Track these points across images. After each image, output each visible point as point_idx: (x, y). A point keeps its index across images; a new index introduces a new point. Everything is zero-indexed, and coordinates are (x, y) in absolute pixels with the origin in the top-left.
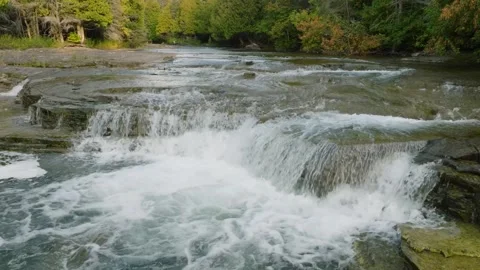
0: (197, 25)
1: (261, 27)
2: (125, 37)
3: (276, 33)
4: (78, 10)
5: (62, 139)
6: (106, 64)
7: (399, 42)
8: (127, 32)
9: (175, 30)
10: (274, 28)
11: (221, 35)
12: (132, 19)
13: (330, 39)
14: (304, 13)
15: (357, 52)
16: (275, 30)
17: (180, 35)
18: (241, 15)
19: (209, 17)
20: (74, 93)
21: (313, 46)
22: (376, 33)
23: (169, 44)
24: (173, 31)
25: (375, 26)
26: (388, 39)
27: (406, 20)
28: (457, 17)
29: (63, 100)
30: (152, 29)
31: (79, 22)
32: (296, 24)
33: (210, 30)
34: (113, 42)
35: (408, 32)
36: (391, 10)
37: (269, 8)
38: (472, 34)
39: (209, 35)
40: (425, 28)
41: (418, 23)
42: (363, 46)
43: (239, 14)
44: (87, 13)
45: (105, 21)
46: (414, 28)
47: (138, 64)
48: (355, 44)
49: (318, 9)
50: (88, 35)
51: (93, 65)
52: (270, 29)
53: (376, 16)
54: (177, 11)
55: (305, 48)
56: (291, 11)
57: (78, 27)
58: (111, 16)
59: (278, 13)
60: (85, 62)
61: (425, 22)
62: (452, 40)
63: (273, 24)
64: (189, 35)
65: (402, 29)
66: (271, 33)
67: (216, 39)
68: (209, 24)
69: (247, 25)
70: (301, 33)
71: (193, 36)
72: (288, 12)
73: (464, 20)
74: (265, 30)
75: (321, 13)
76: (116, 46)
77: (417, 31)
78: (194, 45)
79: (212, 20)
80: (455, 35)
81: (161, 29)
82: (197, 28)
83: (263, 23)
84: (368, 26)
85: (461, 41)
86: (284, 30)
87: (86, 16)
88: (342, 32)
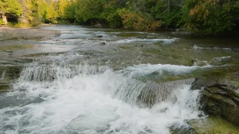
0: (68, 14)
1: (102, 15)
2: (30, 21)
3: (110, 19)
4: (2, 7)
5: (6, 84)
6: (23, 38)
7: (169, 24)
8: (31, 18)
9: (56, 16)
10: (108, 16)
11: (81, 19)
12: (33, 11)
13: (137, 22)
14: (124, 9)
15: (150, 29)
16: (110, 17)
17: (59, 19)
18: (92, 10)
19: (74, 10)
20: (10, 57)
21: (129, 26)
22: (158, 19)
23: (53, 24)
24: (55, 17)
25: (158, 16)
26: (164, 22)
27: (172, 13)
28: (196, 15)
29: (4, 62)
30: (44, 16)
31: (4, 13)
32: (120, 15)
33: (75, 17)
34: (24, 24)
35: (173, 19)
36: (165, 8)
37: (106, 6)
38: (203, 22)
39: (74, 19)
40: (181, 18)
41: (177, 15)
42: (153, 26)
43: (90, 9)
44: (8, 9)
45: (19, 13)
46: (176, 17)
47: (41, 38)
48: (149, 25)
49: (130, 7)
50: (9, 20)
51: (16, 39)
52: (107, 17)
53: (158, 12)
54: (57, 7)
55: (125, 27)
56: (117, 8)
57: (3, 16)
58: (22, 10)
59: (110, 9)
60: (11, 37)
61: (181, 15)
62: (194, 25)
63: (108, 15)
64: (64, 19)
65: (170, 18)
66: (108, 19)
67: (79, 21)
68: (74, 13)
69: (95, 14)
70: (123, 20)
71: (66, 19)
72: (115, 9)
73: (200, 16)
74: (104, 17)
75: (132, 10)
76: (25, 26)
77: (178, 19)
78: (67, 24)
79: (76, 11)
80: (196, 22)
81: (49, 16)
82: (68, 15)
83: (103, 14)
84: (154, 16)
85: (198, 25)
86: (114, 18)
87: (8, 10)
88: (143, 19)
